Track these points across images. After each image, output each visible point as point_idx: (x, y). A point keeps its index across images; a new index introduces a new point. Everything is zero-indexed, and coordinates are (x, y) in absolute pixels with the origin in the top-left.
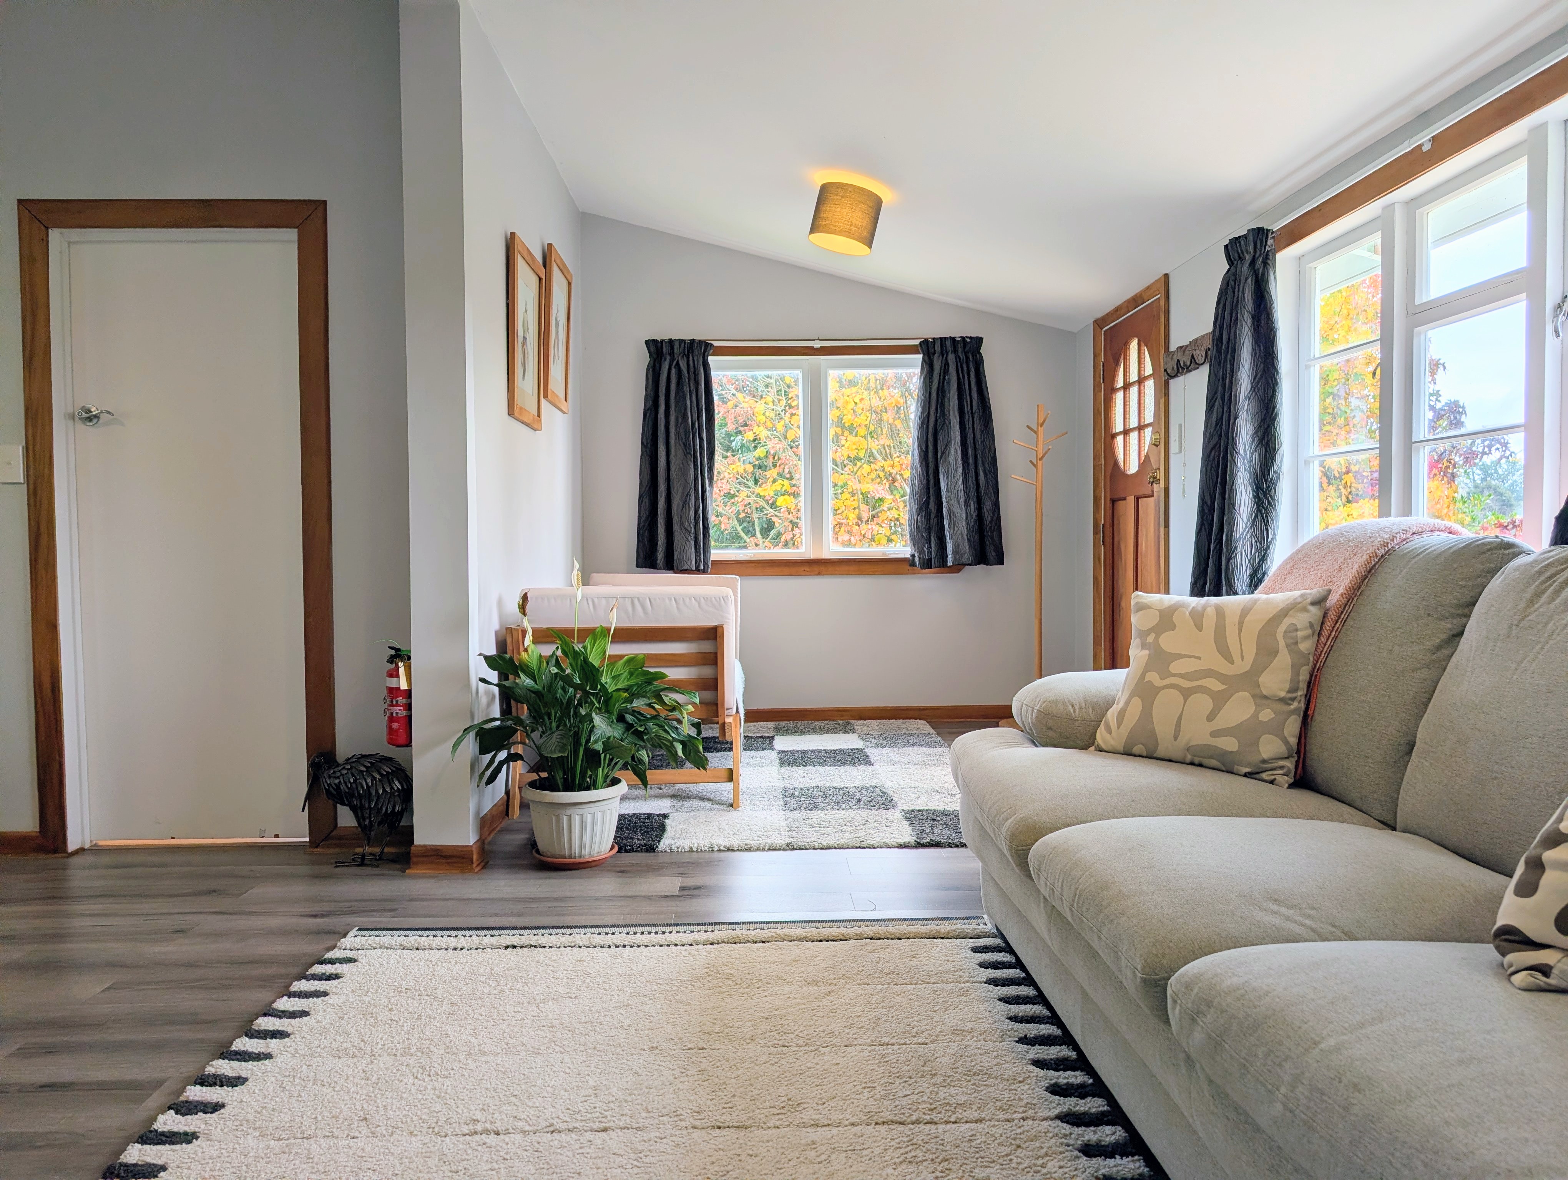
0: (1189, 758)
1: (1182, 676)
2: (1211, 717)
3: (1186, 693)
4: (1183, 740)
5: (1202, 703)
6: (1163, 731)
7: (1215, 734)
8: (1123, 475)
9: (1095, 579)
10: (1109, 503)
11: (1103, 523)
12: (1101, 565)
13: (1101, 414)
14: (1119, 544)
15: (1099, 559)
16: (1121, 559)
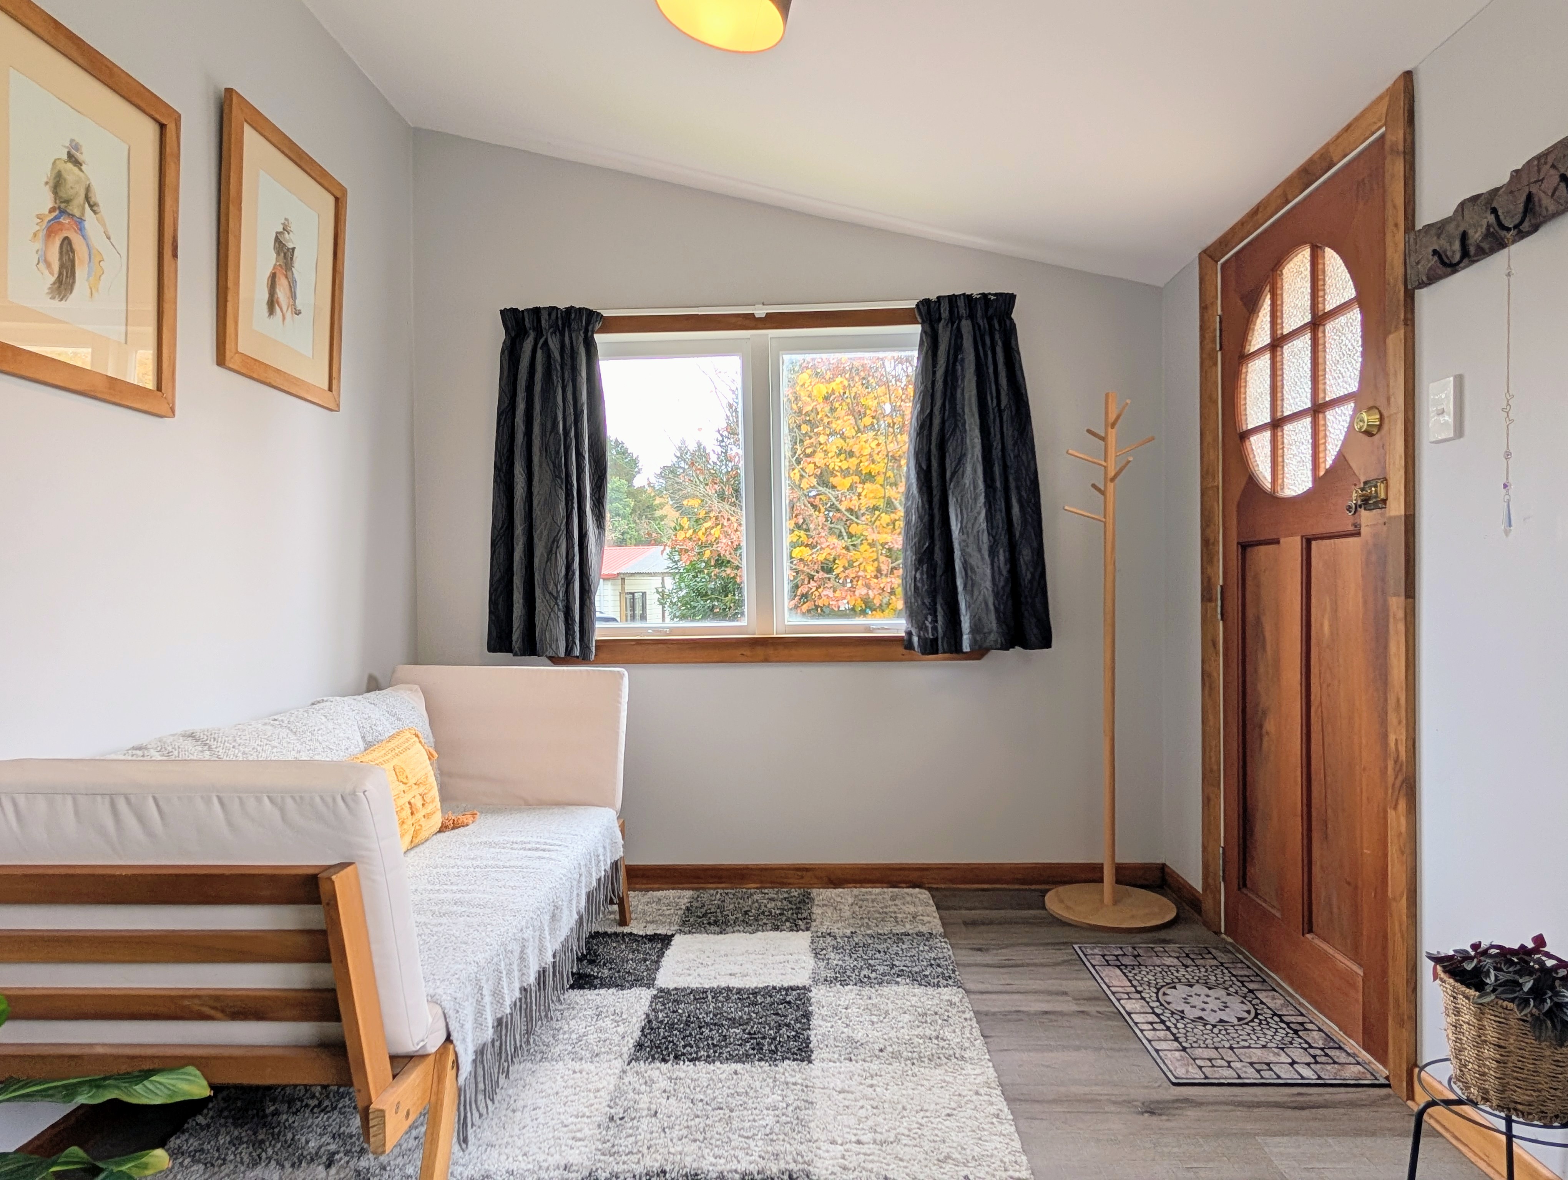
8: (1273, 499)
9: (1207, 677)
10: (1234, 547)
11: (1221, 583)
12: (1217, 653)
13: (1216, 402)
14: (1258, 619)
15: (1215, 644)
16: (1264, 648)
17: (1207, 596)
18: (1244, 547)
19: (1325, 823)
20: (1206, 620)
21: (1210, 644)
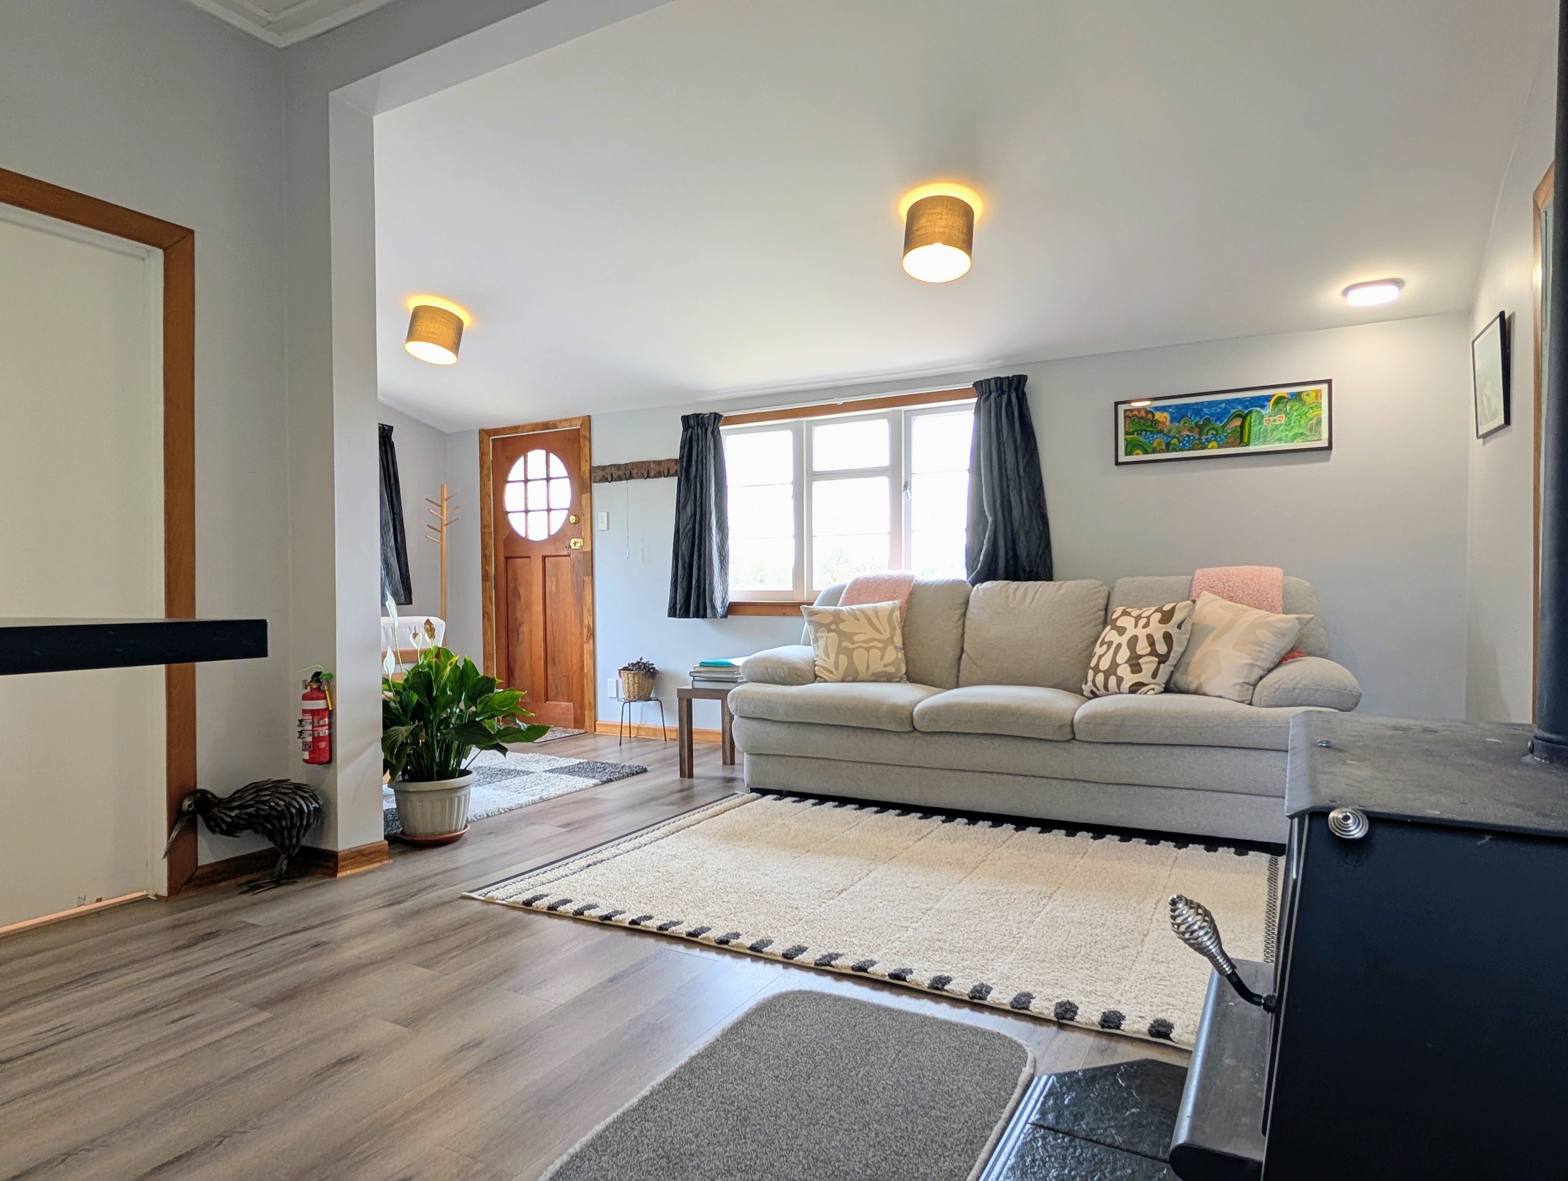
0: (873, 678)
1: (862, 642)
2: (882, 658)
3: (868, 649)
4: (871, 671)
5: (875, 653)
6: (861, 668)
7: (885, 666)
8: (525, 541)
9: (486, 614)
10: (502, 559)
11: (493, 573)
12: (492, 604)
13: (489, 496)
14: (516, 588)
15: (490, 599)
16: (520, 598)
17: (485, 578)
18: (507, 558)
19: (554, 659)
20: (484, 590)
21: (488, 599)
